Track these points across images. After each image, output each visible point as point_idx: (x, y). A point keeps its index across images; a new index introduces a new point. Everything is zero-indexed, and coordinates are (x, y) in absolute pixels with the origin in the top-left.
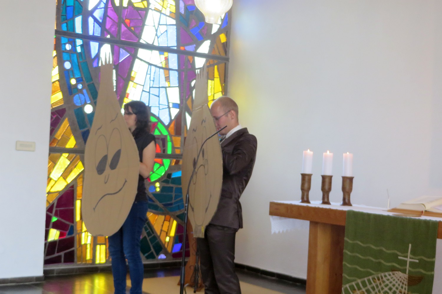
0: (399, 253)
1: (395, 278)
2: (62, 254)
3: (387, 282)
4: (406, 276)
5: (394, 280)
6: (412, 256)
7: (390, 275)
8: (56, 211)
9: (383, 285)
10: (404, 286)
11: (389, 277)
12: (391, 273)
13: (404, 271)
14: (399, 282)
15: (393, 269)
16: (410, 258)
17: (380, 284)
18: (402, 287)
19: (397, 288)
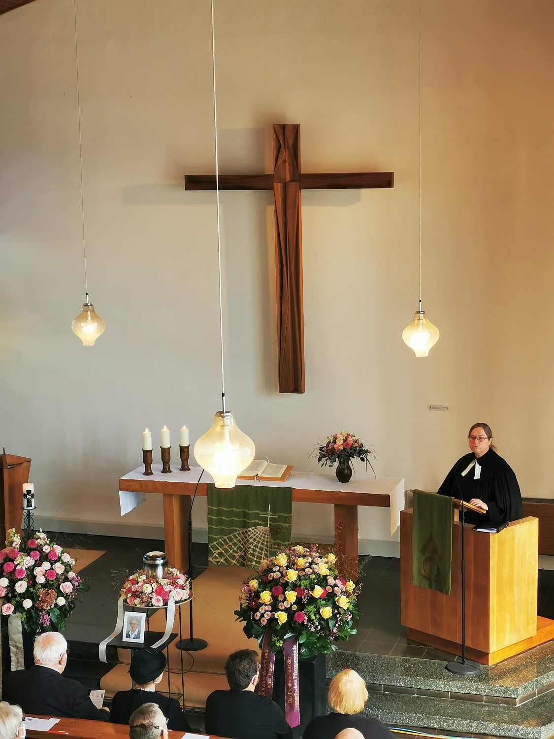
0: (259, 512)
1: (258, 531)
3: (252, 535)
4: (268, 528)
5: (257, 533)
6: (271, 513)
7: (253, 529)
9: (248, 538)
10: (266, 536)
11: (253, 531)
12: (254, 528)
13: (266, 525)
14: (261, 534)
15: (256, 525)
16: (270, 515)
17: (246, 537)
18: (264, 537)
19: (260, 539)
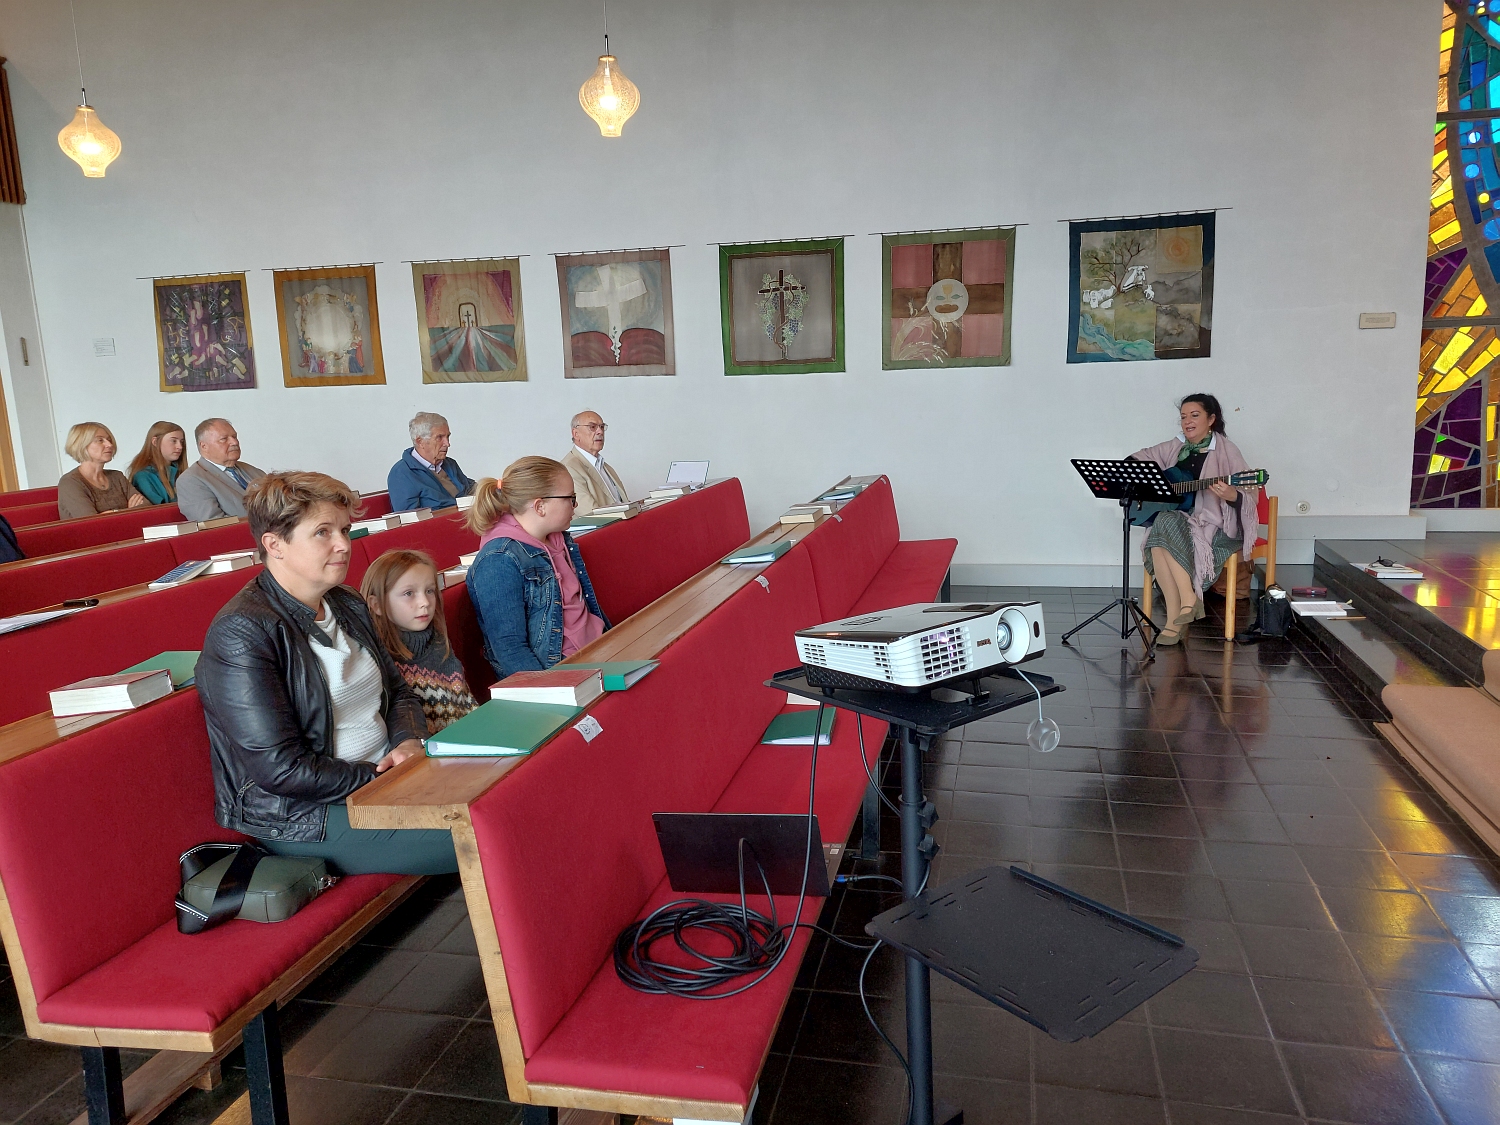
2: (1456, 496)
8: (1444, 425)
